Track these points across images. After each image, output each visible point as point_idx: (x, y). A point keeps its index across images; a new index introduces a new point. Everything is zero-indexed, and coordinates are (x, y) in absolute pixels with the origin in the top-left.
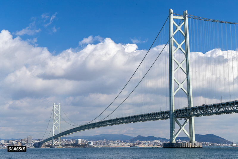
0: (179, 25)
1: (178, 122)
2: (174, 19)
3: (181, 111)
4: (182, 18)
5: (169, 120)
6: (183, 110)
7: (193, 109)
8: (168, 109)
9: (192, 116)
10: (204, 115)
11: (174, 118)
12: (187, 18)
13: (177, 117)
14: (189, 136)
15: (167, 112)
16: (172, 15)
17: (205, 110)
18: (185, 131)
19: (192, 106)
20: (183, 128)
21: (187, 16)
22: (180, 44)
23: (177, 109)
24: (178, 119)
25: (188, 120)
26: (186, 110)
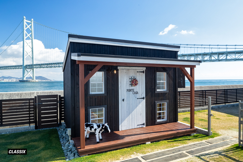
0: (29, 25)
1: (27, 70)
2: (26, 22)
3: (29, 66)
4: (30, 22)
5: (22, 69)
6: (30, 65)
7: (35, 65)
8: (22, 64)
9: (34, 68)
10: (40, 68)
11: (25, 68)
12: (33, 23)
13: (27, 68)
14: (32, 77)
15: (21, 66)
16: (25, 19)
17: (40, 66)
18: (30, 74)
19: (34, 64)
20: (29, 73)
21: (33, 21)
22: (29, 34)
23: (26, 64)
24: (27, 69)
25: (32, 70)
26: (31, 65)
